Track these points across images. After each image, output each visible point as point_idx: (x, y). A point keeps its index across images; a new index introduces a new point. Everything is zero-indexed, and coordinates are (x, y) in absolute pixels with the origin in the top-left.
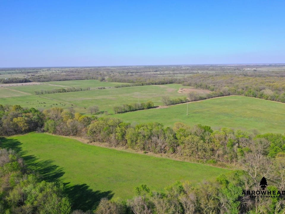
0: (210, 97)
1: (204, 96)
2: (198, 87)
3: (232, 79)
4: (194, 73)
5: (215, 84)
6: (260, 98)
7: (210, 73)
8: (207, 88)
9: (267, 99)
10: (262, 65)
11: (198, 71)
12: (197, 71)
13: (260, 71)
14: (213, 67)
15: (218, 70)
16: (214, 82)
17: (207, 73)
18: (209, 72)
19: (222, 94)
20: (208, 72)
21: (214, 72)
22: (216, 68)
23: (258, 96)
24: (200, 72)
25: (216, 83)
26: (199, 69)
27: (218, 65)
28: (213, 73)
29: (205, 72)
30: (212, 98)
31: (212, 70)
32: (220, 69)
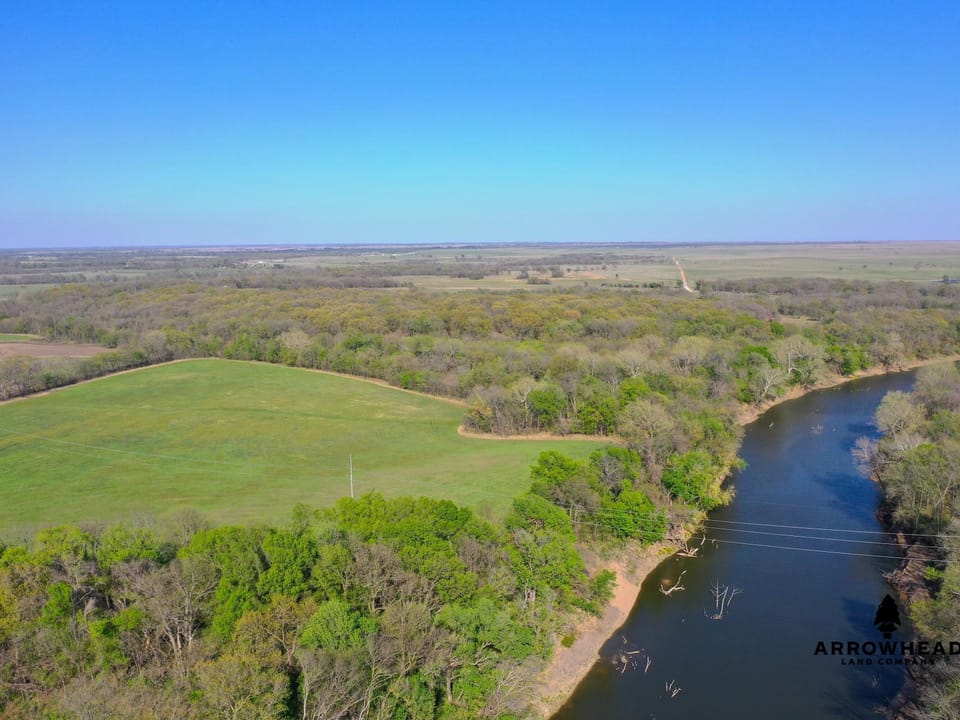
0: (90, 372)
1: (67, 371)
2: (60, 333)
3: (191, 300)
4: (64, 279)
5: (129, 319)
6: (272, 362)
7: (125, 279)
8: (91, 335)
9: (292, 365)
10: (305, 248)
11: (81, 270)
12: (76, 273)
13: (294, 267)
14: (143, 258)
15: (158, 267)
16: (127, 313)
17: (116, 279)
18: (121, 274)
19: (141, 356)
20: (117, 275)
21: (142, 274)
22: (155, 260)
23: (268, 354)
24: (90, 275)
25: (135, 315)
26: (90, 265)
27: (166, 250)
28: (138, 278)
29: (110, 273)
30: (101, 375)
31: (137, 266)
32: (164, 263)
